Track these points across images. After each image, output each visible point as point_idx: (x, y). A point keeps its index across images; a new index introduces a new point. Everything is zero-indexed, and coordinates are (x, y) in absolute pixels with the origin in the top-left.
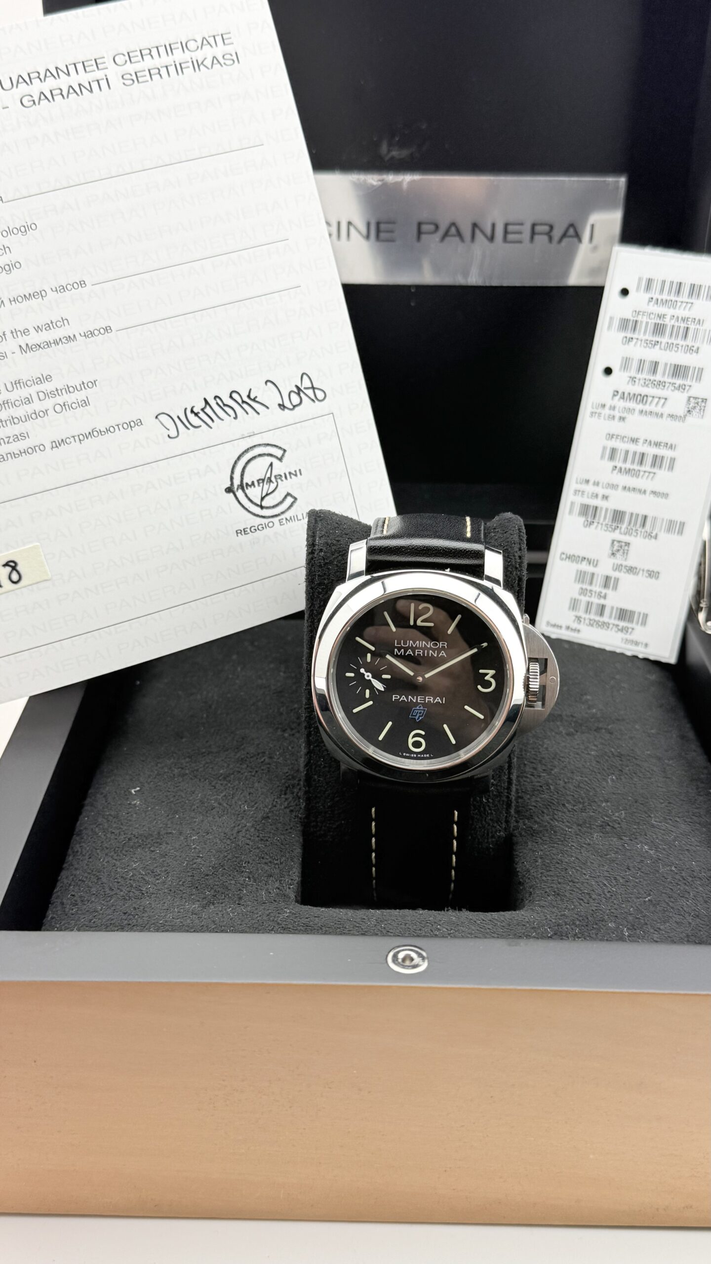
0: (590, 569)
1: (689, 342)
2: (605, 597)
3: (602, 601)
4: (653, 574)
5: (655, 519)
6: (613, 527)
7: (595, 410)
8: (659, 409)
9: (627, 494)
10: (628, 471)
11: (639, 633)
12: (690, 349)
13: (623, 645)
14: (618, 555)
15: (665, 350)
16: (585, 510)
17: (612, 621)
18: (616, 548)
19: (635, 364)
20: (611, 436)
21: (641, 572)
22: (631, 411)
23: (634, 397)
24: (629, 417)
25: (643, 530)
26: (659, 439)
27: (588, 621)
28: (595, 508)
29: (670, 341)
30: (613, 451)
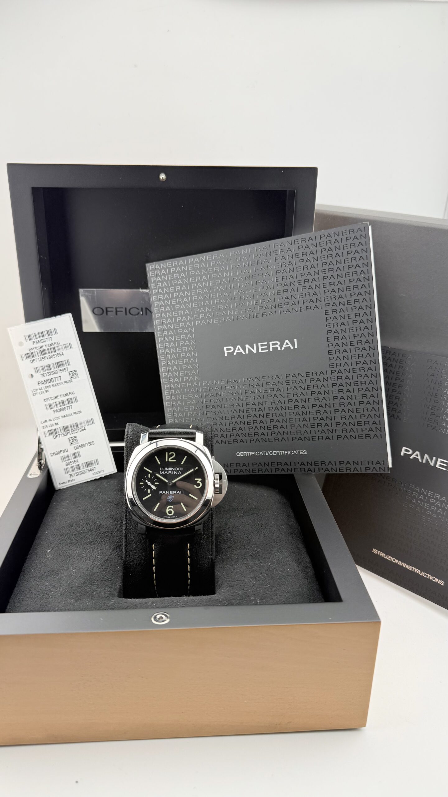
0: (66, 454)
1: (58, 352)
2: (77, 462)
3: (77, 464)
4: (91, 443)
5: (80, 423)
6: (66, 433)
7: (34, 393)
8: (60, 382)
9: (64, 418)
10: (60, 410)
11: (98, 468)
12: (60, 355)
13: (95, 476)
14: (74, 443)
15: (50, 359)
16: (51, 433)
17: (85, 469)
18: (71, 441)
19: (41, 369)
20: (46, 400)
21: (86, 445)
22: (48, 387)
23: (47, 381)
24: (49, 389)
25: (79, 429)
26: (66, 393)
27: (75, 474)
28: (55, 430)
29: (50, 355)
30: (50, 405)
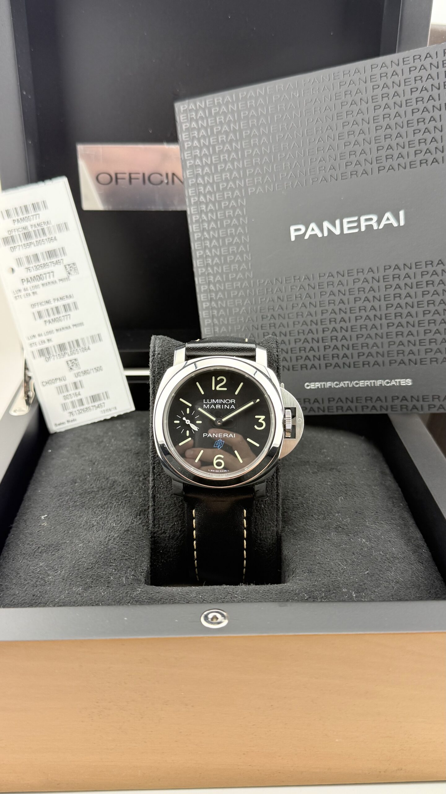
0: (63, 383)
1: (48, 236)
2: (79, 394)
3: (79, 397)
4: (98, 369)
5: (83, 339)
6: (63, 354)
7: (17, 295)
8: (52, 279)
9: (60, 333)
10: (54, 320)
11: (108, 404)
12: (51, 240)
13: (104, 414)
14: (74, 368)
15: (37, 245)
16: (41, 353)
17: (91, 405)
18: (71, 365)
19: (25, 260)
20: (33, 306)
21: (92, 371)
22: (36, 287)
23: (34, 279)
24: (38, 290)
25: (80, 348)
26: (61, 295)
27: (77, 412)
28: (47, 349)
29: (38, 239)
30: (39, 313)
